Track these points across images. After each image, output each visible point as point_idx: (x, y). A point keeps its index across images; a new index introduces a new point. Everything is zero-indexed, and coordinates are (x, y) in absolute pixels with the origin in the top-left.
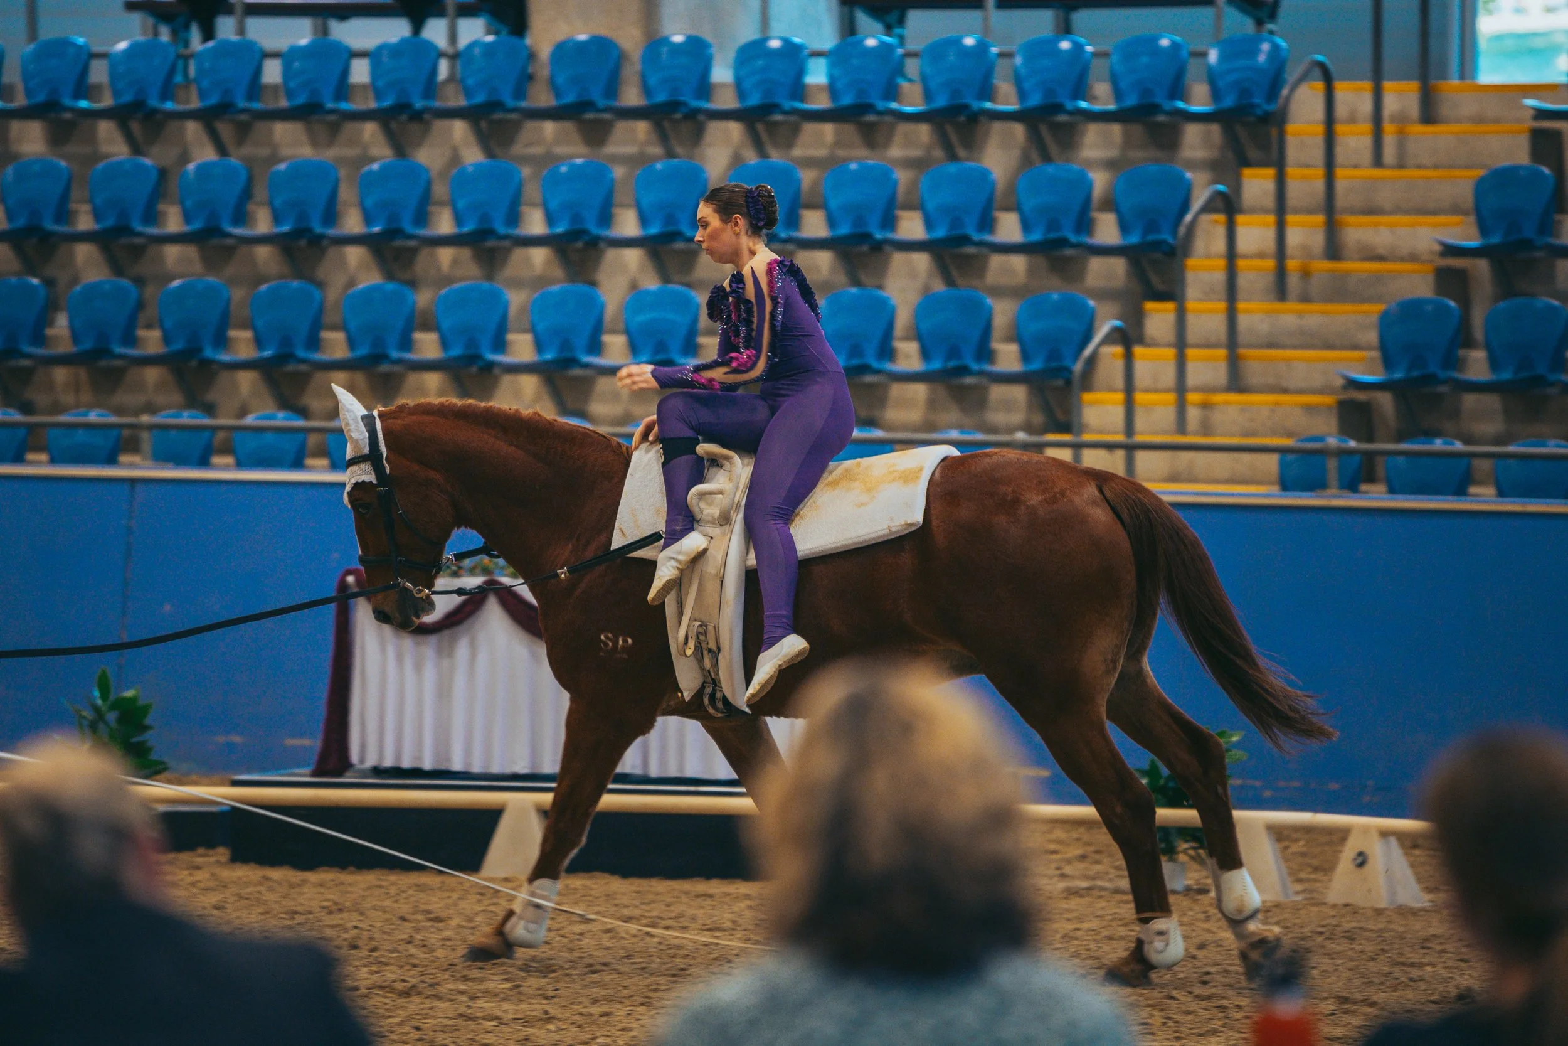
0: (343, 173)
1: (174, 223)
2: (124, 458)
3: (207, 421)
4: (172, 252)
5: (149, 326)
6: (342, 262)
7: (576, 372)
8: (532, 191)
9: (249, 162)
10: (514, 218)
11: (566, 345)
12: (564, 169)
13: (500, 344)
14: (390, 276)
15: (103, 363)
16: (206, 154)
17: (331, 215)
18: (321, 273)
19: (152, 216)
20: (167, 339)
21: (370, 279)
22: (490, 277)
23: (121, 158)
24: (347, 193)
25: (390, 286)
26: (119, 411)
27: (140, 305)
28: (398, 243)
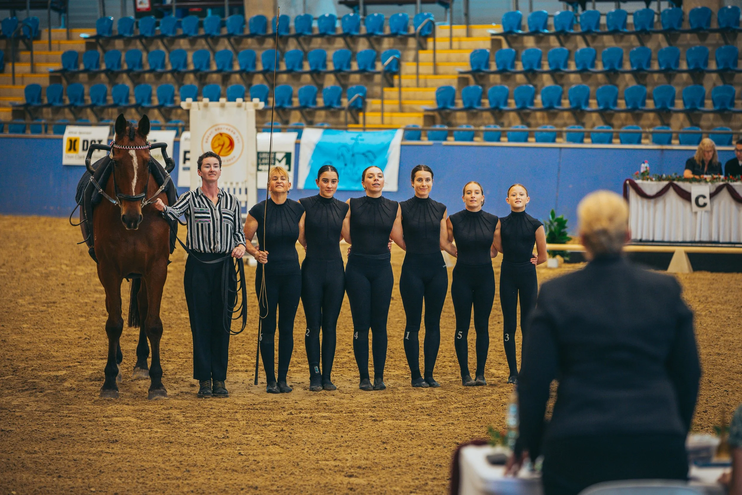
0: (624, 50)
1: (573, 67)
2: (558, 140)
3: (583, 129)
4: (572, 77)
5: (565, 99)
6: (624, 78)
7: (697, 112)
8: (683, 55)
9: (596, 48)
10: (677, 64)
11: (693, 104)
12: (693, 48)
13: (673, 104)
14: (639, 83)
15: (552, 111)
16: (582, 46)
17: (621, 64)
18: (618, 82)
19: (566, 65)
20: (571, 103)
21: (633, 84)
22: (669, 83)
23: (557, 48)
24: (626, 57)
25: (639, 86)
26: (556, 125)
27: (563, 92)
28: (642, 73)
